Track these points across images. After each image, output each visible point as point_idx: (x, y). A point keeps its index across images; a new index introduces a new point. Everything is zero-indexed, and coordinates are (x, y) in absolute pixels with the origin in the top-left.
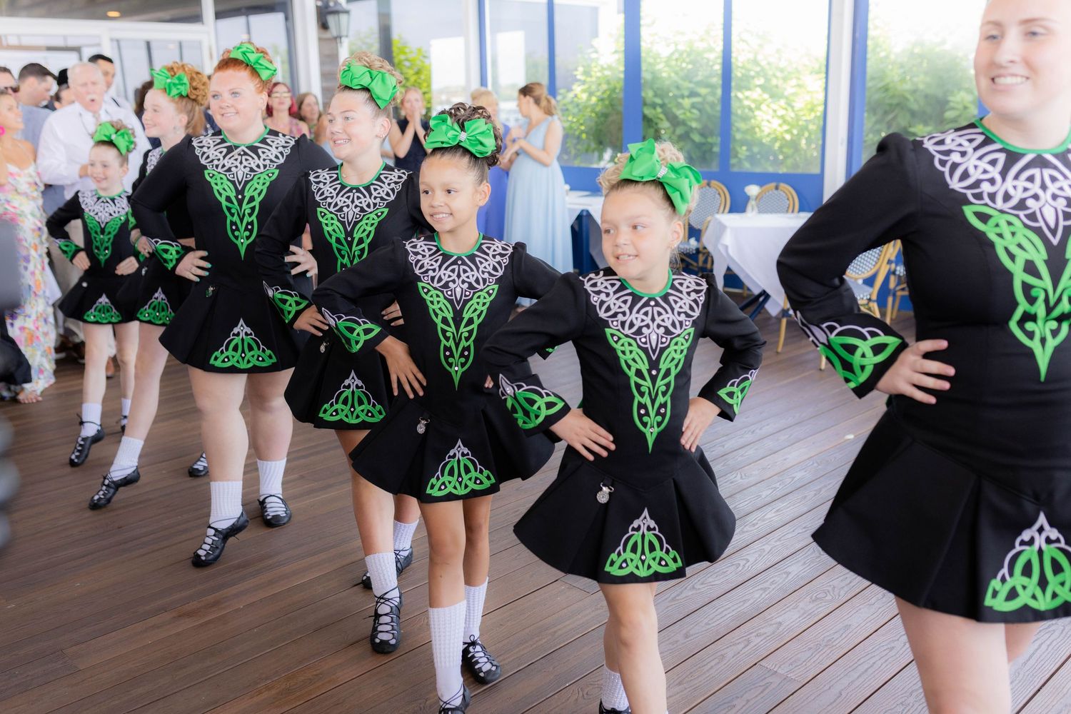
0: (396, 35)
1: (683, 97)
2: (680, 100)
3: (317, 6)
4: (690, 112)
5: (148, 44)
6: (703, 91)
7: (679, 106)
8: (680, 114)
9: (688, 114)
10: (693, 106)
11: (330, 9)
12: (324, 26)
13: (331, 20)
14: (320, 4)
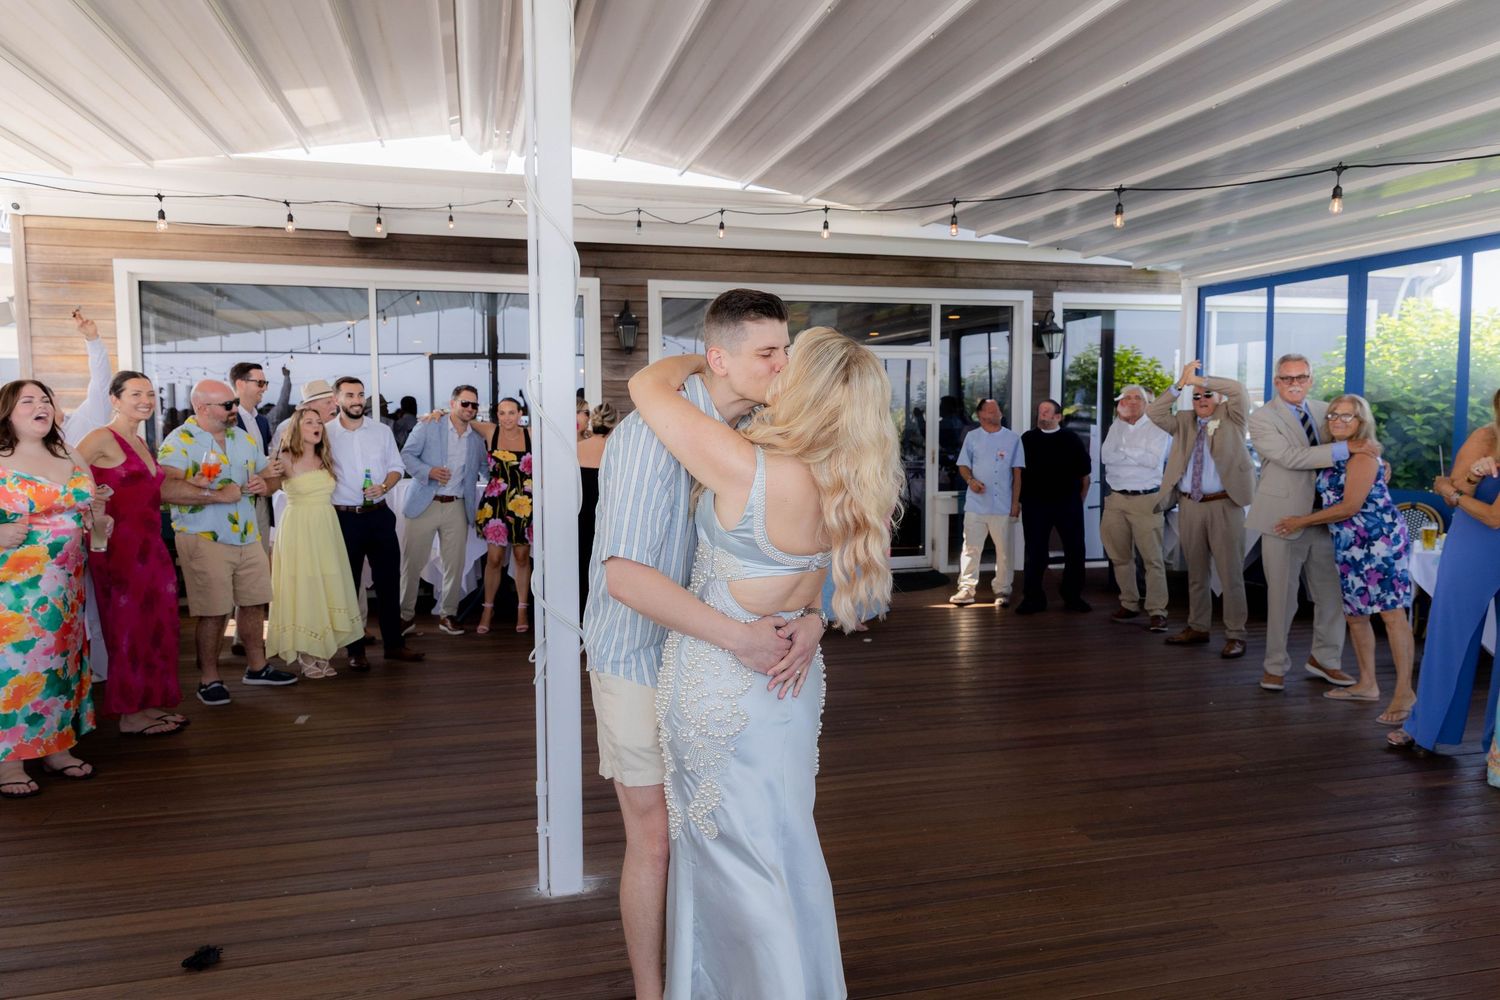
0: (1119, 347)
1: (1413, 412)
2: (1410, 416)
3: (1034, 326)
4: (1421, 429)
5: (909, 362)
6: (1440, 406)
7: (1410, 422)
8: (1408, 430)
9: (1418, 431)
10: (1427, 422)
11: (1048, 329)
12: (1038, 342)
13: (1045, 339)
14: (1036, 324)
